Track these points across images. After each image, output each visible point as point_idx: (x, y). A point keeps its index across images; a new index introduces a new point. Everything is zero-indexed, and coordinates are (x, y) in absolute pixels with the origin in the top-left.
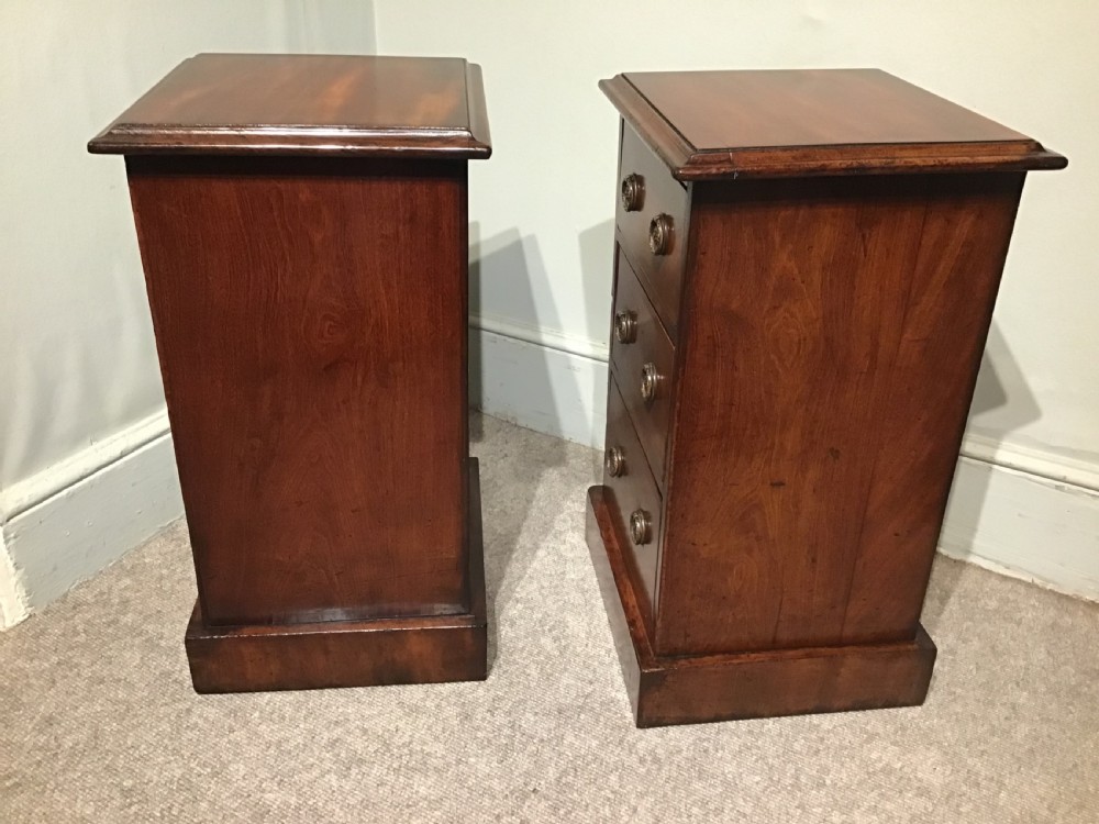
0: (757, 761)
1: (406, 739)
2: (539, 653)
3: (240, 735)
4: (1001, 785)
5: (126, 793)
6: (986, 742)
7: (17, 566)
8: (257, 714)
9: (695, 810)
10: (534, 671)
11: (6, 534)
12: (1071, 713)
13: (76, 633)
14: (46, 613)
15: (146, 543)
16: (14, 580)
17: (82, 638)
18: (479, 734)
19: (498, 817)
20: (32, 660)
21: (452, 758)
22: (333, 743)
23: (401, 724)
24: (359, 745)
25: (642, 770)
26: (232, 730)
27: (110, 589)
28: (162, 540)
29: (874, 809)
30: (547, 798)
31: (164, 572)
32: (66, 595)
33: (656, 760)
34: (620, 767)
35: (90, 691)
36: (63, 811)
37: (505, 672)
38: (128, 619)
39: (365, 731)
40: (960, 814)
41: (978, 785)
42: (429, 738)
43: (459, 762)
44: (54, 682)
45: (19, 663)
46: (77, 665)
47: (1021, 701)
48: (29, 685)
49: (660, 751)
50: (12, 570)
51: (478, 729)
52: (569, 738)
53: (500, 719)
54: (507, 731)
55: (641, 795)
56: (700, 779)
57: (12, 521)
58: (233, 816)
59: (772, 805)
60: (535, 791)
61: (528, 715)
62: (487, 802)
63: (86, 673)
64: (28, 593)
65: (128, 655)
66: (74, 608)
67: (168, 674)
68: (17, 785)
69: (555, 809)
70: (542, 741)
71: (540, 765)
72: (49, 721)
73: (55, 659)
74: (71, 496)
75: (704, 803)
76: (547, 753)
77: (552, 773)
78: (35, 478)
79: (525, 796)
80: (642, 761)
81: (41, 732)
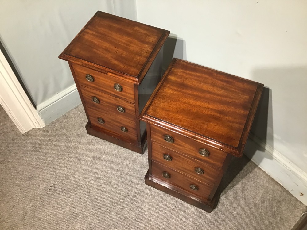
0: (175, 202)
1: (109, 176)
2: (142, 162)
3: (79, 166)
4: (223, 223)
5: (56, 174)
6: (226, 212)
7: (42, 119)
8: (83, 162)
9: (157, 209)
10: (139, 166)
11: (39, 114)
12: (251, 210)
13: (54, 133)
14: (49, 126)
15: (71, 110)
16: (42, 121)
17: (54, 134)
18: (123, 179)
19: (120, 199)
20: (45, 137)
21: (116, 183)
22: (95, 173)
23: (109, 172)
24: (100, 175)
25: (151, 197)
26: (78, 165)
27: (62, 121)
28: (75, 110)
29: (193, 220)
30: (130, 198)
31: (74, 119)
32: (53, 122)
33: (155, 196)
34: (147, 195)
35: (54, 148)
36: (45, 175)
37: (133, 165)
38: (64, 131)
39: (102, 172)
40: (210, 227)
41: (218, 221)
42: (113, 177)
43: (117, 184)
44: (48, 144)
45: (42, 138)
46: (53, 141)
47: (241, 204)
48: (43, 144)
49: (156, 193)
50: (41, 119)
51: (123, 177)
52: (140, 185)
53: (128, 177)
54: (128, 180)
55: (148, 203)
56: (161, 202)
57: (40, 112)
58: (73, 185)
59: (173, 213)
60: (129, 195)
61: (134, 177)
62: (119, 195)
63: (54, 143)
64: (45, 123)
65: (62, 140)
66: (55, 125)
67: (69, 147)
68: (38, 167)
69: (131, 201)
70: (134, 184)
71: (132, 190)
72: (46, 154)
73: (49, 138)
74: (53, 105)
75: (159, 208)
76: (134, 188)
77: (133, 192)
78: (45, 102)
79: (126, 196)
80: (152, 195)
81: (44, 156)
